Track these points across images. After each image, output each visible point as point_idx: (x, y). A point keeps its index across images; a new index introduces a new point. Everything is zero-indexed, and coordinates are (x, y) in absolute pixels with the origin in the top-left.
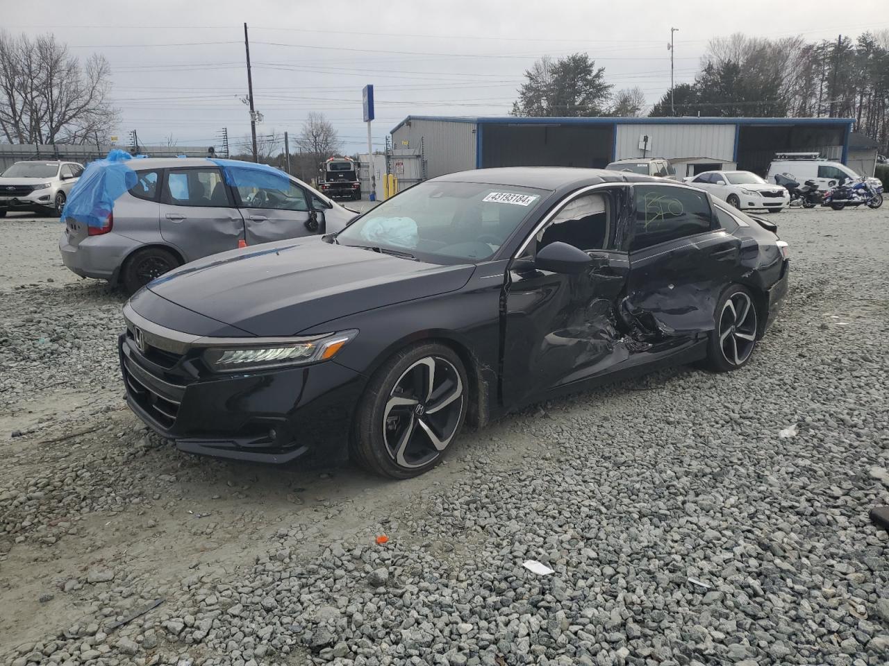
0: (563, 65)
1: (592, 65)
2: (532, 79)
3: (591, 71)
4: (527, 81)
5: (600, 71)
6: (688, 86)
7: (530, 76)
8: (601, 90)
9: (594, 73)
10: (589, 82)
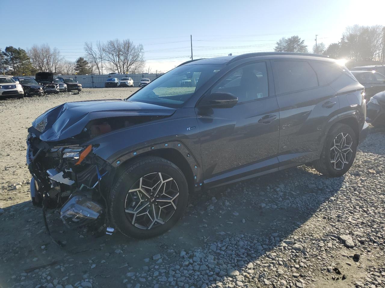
0: (289, 39)
1: (300, 39)
2: (278, 45)
3: (300, 41)
4: (277, 45)
5: (303, 41)
6: (336, 44)
7: (278, 43)
8: (303, 48)
9: (301, 42)
10: (298, 45)
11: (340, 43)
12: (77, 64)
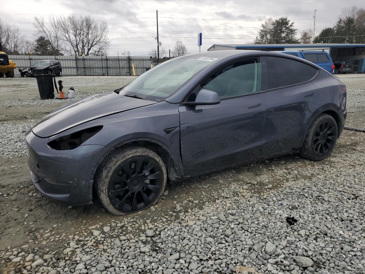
0: (277, 21)
1: (289, 21)
4: (262, 28)
5: (292, 23)
6: (331, 29)
8: (292, 31)
9: (290, 25)
10: (287, 28)
11: (335, 27)
12: (37, 43)
